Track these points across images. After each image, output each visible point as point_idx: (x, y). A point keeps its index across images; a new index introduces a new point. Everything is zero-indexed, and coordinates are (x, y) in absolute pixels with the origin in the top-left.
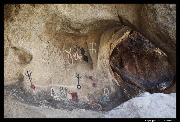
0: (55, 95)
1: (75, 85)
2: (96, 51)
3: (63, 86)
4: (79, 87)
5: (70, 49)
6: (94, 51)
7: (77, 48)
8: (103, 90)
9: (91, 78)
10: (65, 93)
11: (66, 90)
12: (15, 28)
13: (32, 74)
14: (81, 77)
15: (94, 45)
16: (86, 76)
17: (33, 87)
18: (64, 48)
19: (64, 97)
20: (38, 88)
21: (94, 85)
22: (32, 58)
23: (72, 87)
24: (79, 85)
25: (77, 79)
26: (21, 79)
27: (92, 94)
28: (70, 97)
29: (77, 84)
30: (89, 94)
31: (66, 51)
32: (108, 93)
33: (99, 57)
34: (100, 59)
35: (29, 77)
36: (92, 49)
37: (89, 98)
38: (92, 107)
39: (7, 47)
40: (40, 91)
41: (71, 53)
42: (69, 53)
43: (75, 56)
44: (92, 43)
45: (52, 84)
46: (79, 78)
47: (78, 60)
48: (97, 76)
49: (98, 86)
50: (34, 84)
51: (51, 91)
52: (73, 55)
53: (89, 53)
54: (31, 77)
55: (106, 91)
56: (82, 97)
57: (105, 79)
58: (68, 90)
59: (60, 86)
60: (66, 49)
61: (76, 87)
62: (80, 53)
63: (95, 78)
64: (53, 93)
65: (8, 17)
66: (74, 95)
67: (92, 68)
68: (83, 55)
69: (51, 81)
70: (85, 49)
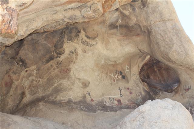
0: (107, 103)
1: (118, 95)
2: (129, 71)
3: (111, 96)
4: (121, 95)
5: (112, 73)
6: (128, 71)
7: (117, 72)
8: (137, 95)
9: (128, 89)
10: (113, 100)
11: (113, 99)
12: (77, 67)
13: (91, 93)
14: (121, 89)
15: (127, 68)
16: (125, 88)
17: (92, 100)
18: (108, 73)
19: (113, 103)
20: (95, 100)
21: (131, 93)
22: (89, 83)
23: (117, 96)
24: (121, 94)
25: (120, 91)
26: (85, 97)
27: (130, 99)
28: (116, 102)
29: (120, 94)
30: (128, 99)
31: (110, 75)
32: (140, 97)
33: (132, 75)
34: (133, 76)
35: (89, 94)
36: (127, 71)
37: (128, 101)
38: (131, 107)
39: (74, 79)
40: (97, 102)
41: (113, 75)
42: (112, 76)
43: (116, 77)
44: (126, 67)
45: (104, 96)
46: (120, 90)
47: (119, 79)
48: (132, 87)
49: (133, 93)
50: (92, 98)
51: (104, 100)
52: (115, 77)
53: (125, 73)
54: (90, 94)
55: (139, 96)
56: (124, 101)
57: (137, 88)
58: (115, 99)
59: (109, 97)
60: (110, 73)
61: (119, 96)
62: (119, 74)
63: (131, 88)
64: (105, 102)
65: (72, 61)
66: (119, 101)
67: (128, 82)
68: (122, 75)
69: (103, 95)
70: (122, 72)
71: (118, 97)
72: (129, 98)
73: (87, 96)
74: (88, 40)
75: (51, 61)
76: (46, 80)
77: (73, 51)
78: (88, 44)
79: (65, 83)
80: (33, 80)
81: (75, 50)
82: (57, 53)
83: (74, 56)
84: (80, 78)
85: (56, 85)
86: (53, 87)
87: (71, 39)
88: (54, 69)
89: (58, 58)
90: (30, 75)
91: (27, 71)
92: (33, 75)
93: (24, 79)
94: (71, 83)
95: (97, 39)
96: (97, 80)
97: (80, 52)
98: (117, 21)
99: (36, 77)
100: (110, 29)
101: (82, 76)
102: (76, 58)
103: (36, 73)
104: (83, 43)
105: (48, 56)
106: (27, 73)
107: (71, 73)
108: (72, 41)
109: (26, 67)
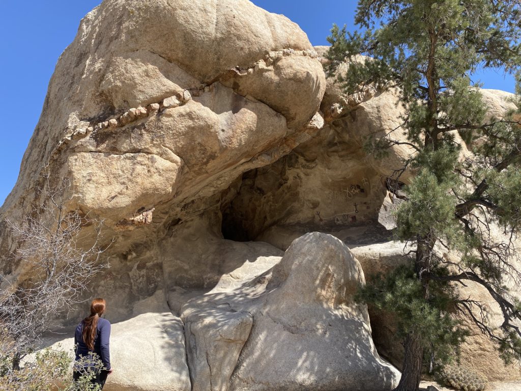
1: (353, 211)
2: (368, 183)
3: (345, 214)
4: (357, 211)
5: (347, 188)
7: (353, 186)
9: (365, 203)
10: (346, 218)
11: (347, 216)
12: (304, 190)
14: (357, 205)
15: (366, 180)
16: (361, 203)
17: (321, 220)
18: (342, 189)
20: (324, 220)
21: (368, 208)
22: (319, 203)
23: (351, 213)
25: (355, 207)
26: (314, 217)
27: (367, 214)
28: (350, 219)
29: (355, 209)
30: (364, 215)
33: (371, 187)
34: (373, 188)
35: (319, 215)
36: (365, 183)
37: (364, 217)
39: (304, 201)
40: (326, 221)
42: (348, 191)
43: (353, 192)
44: (364, 179)
45: (336, 214)
47: (356, 193)
48: (370, 200)
49: (371, 207)
50: (322, 218)
52: (351, 191)
53: (363, 186)
56: (360, 217)
58: (349, 215)
59: (343, 214)
60: (344, 189)
62: (356, 188)
63: (369, 202)
64: (338, 220)
65: (298, 185)
66: (354, 218)
67: (366, 196)
68: (360, 188)
69: (336, 212)
70: (359, 185)
71: (353, 213)
72: (365, 213)
73: (316, 217)
74: (308, 164)
75: (282, 187)
76: (281, 204)
77: (296, 176)
78: (308, 168)
79: (296, 205)
80: (271, 206)
81: (297, 175)
82: (283, 180)
83: (298, 180)
84: (309, 199)
85: (289, 208)
86: (287, 210)
87: (291, 166)
88: (286, 193)
89: (286, 184)
90: (268, 201)
91: (265, 198)
92: (271, 201)
93: (265, 205)
94: (301, 205)
95: (317, 161)
96: (329, 198)
97: (302, 175)
98: (334, 138)
99: (273, 202)
100: (330, 148)
101: (311, 197)
102: (301, 182)
103: (273, 199)
104: (303, 167)
105: (277, 183)
106: (266, 199)
107: (300, 196)
108: (294, 167)
109: (263, 194)
